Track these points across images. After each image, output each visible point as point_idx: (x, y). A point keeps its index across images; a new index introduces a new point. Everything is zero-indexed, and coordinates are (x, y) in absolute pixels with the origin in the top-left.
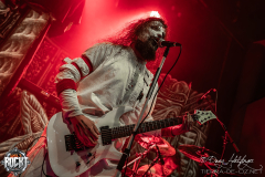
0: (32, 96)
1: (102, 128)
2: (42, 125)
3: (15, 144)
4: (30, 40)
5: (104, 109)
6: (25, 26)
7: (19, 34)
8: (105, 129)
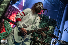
0: (7, 21)
1: (27, 31)
2: (10, 29)
3: (3, 34)
4: (6, 6)
5: (27, 26)
6: (4, 2)
7: (3, 5)
8: (28, 31)
